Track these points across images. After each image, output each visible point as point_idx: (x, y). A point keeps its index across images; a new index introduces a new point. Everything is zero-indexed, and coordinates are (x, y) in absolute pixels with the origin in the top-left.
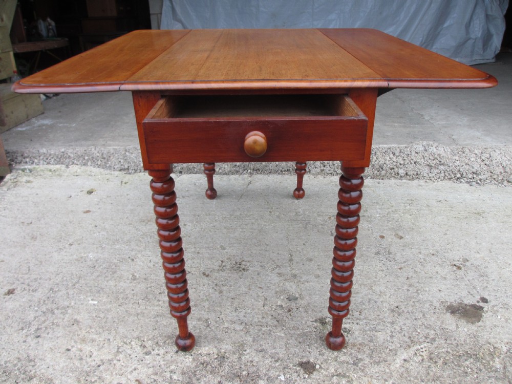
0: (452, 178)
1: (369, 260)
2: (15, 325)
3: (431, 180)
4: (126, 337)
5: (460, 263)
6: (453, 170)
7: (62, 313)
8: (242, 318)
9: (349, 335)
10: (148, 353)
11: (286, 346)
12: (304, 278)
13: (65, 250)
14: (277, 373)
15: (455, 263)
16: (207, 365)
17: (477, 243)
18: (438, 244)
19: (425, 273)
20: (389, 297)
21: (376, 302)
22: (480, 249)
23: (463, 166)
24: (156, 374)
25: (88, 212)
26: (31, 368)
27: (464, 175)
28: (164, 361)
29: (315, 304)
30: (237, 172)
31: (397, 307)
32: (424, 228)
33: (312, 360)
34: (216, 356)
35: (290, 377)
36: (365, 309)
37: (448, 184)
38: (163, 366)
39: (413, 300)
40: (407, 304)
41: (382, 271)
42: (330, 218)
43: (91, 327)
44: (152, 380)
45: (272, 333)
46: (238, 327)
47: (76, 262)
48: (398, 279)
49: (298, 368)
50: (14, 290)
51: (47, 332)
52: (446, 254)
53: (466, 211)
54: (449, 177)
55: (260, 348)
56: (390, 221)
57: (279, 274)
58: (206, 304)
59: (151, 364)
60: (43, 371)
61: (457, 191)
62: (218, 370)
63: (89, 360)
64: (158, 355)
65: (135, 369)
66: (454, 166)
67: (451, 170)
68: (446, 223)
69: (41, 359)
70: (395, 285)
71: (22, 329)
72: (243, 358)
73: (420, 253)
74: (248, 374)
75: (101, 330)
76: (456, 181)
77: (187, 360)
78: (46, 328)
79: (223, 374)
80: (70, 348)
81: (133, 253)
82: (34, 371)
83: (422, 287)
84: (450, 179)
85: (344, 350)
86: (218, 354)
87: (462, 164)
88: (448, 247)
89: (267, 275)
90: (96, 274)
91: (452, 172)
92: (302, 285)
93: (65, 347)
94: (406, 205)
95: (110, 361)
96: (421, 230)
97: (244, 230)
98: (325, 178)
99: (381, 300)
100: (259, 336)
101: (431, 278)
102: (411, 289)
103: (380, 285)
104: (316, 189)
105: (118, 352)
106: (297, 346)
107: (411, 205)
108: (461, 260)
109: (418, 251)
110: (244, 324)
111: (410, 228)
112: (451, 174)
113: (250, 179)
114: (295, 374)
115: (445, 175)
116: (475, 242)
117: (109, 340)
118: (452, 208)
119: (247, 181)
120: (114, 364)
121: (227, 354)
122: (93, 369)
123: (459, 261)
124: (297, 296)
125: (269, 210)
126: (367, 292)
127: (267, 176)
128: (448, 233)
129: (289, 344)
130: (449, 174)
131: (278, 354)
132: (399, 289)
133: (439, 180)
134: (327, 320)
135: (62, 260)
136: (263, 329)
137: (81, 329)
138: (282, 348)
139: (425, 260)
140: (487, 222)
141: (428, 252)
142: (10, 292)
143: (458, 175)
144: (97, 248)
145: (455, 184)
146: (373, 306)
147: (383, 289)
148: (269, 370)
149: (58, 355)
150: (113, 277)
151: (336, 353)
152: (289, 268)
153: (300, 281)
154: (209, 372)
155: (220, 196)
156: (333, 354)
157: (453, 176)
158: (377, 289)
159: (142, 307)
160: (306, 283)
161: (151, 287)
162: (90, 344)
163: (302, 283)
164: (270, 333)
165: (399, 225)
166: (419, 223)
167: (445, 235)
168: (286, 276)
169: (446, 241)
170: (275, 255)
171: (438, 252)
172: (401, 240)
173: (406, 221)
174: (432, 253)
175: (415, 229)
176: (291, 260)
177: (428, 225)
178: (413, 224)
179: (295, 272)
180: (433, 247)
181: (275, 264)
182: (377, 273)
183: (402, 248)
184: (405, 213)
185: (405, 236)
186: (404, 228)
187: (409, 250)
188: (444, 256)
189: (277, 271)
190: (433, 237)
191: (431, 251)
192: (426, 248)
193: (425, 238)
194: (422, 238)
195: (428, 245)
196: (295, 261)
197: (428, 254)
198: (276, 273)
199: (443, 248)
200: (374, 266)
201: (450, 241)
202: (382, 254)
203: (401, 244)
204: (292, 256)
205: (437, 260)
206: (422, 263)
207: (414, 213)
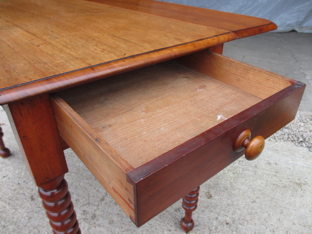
0: (295, 141)
1: (165, 215)
3: (275, 139)
6: (296, 134)
12: (101, 221)
17: (279, 220)
18: (239, 212)
22: (277, 228)
23: (307, 132)
27: (307, 140)
32: (238, 191)
37: (290, 145)
41: (170, 230)
52: (240, 226)
53: (289, 179)
54: (292, 139)
57: (84, 211)
61: (293, 154)
66: (297, 131)
67: (295, 134)
68: (262, 189)
73: (217, 218)
76: (297, 144)
84: (293, 141)
87: (306, 130)
88: (248, 218)
91: (296, 136)
92: (94, 228)
96: (233, 192)
107: (241, 162)
109: (216, 216)
111: (224, 188)
112: (294, 137)
115: (289, 138)
116: (278, 218)
118: (277, 172)
128: (257, 200)
130: (292, 137)
133: (282, 140)
139: (216, 228)
140: (302, 196)
141: (224, 219)
143: (301, 139)
145: (296, 147)
152: (95, 208)
153: (95, 223)
157: (296, 139)
160: (98, 227)
163: (95, 227)
165: (217, 183)
166: (236, 184)
167: (253, 202)
168: (88, 215)
169: (250, 210)
170: (95, 191)
171: (234, 222)
172: (209, 200)
173: (226, 179)
174: (227, 222)
175: (229, 190)
176: (103, 199)
177: (243, 187)
178: (231, 183)
179: (98, 213)
180: (233, 214)
181: (89, 200)
182: (164, 232)
183: (203, 209)
184: (230, 170)
185: (215, 196)
186: (219, 187)
187: (208, 213)
188: (237, 229)
189: (85, 208)
190: (240, 202)
191: (228, 220)
192: (226, 214)
193: (232, 202)
194: (229, 201)
195: (229, 211)
196: (105, 201)
197: (223, 222)
198: (83, 209)
199: (242, 217)
200: (166, 224)
201: (253, 211)
202: (181, 212)
203: (205, 204)
204: (106, 196)
205: (228, 231)
206: (211, 232)
207: (238, 172)
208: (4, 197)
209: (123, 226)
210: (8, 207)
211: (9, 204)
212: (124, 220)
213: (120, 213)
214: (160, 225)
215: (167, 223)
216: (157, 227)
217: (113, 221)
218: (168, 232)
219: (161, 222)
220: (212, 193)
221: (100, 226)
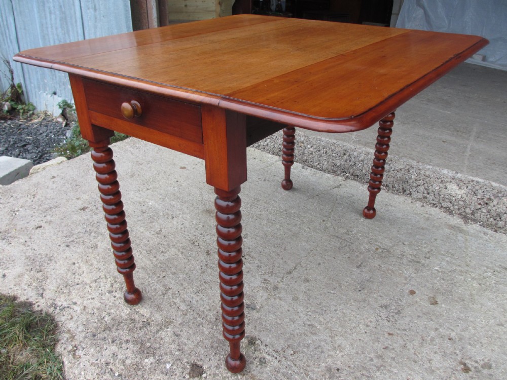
1: (366, 308)
2: (65, 232)
4: (109, 273)
5: (476, 365)
7: (95, 236)
8: (194, 302)
9: (260, 366)
10: (110, 292)
11: (198, 343)
12: (283, 294)
13: (141, 192)
14: (169, 360)
15: (467, 362)
16: (133, 322)
18: (473, 331)
19: (415, 354)
20: (342, 356)
21: (322, 352)
24: (98, 309)
25: (184, 168)
26: (46, 264)
28: (113, 303)
29: (264, 323)
30: (335, 172)
31: (338, 370)
33: (205, 367)
34: (145, 320)
35: (175, 369)
36: (303, 352)
38: (107, 307)
39: (364, 372)
40: (353, 373)
41: (368, 326)
42: (377, 249)
43: (98, 255)
44: (93, 312)
45: (201, 326)
46: (183, 307)
47: (138, 204)
48: (373, 343)
49: (188, 367)
50: (87, 208)
51: (75, 245)
52: (469, 347)
55: (179, 333)
56: (443, 279)
57: (265, 280)
58: (182, 276)
59: (104, 301)
60: (49, 270)
62: (136, 331)
63: (77, 277)
64: (115, 297)
65: (93, 299)
69: (55, 261)
70: (363, 347)
71: (66, 237)
72: (160, 333)
73: (437, 329)
74: (150, 347)
75: (102, 260)
77: (125, 311)
78: (77, 242)
79: (136, 336)
80: (76, 263)
81: (178, 212)
82: (45, 267)
83: (390, 366)
85: (239, 376)
86: (147, 320)
88: (484, 341)
89: (254, 276)
90: (140, 218)
92: (273, 300)
93: (73, 261)
94: (489, 270)
95: (86, 284)
96: (471, 306)
97: (281, 228)
98: (423, 206)
99: (331, 353)
100: (188, 323)
101: (415, 361)
102: (376, 361)
103: (346, 338)
104: (400, 215)
105: (96, 281)
106: (206, 348)
107: (496, 273)
108: (482, 363)
109: (437, 326)
110: (189, 307)
111: (460, 298)
113: (343, 183)
114: (181, 370)
117: (100, 269)
119: (337, 183)
120: (85, 288)
121: (152, 323)
122: (73, 284)
123: (476, 362)
124: (258, 307)
125: (325, 219)
126: (325, 338)
127: (361, 185)
129: (203, 342)
131: (186, 345)
132: (363, 353)
134: (257, 342)
135: (132, 199)
136: (198, 319)
137: (93, 253)
138: (194, 343)
139: (432, 340)
141: (448, 333)
142: (84, 209)
144: (160, 199)
146: (316, 354)
147: (346, 344)
148: (166, 354)
149: (66, 264)
150: (147, 225)
151: (229, 374)
152: (279, 280)
153: (275, 295)
154: (128, 329)
155: (295, 190)
156: (227, 373)
158: (339, 340)
159: (141, 257)
160: (278, 300)
161: (161, 244)
162: (87, 266)
163: (275, 299)
164: (199, 326)
165: (450, 289)
166: (479, 298)
167: (498, 325)
168: (269, 285)
169: (490, 333)
170: (281, 261)
171: (460, 339)
172: (431, 306)
173: (466, 288)
174: (451, 337)
175: (465, 302)
176: (290, 273)
177: (490, 304)
178: (471, 295)
179: (281, 285)
180: (463, 331)
181: (272, 270)
182: (359, 326)
183: (421, 315)
184: (475, 279)
185: (442, 304)
186: (452, 295)
187: (427, 320)
188: (463, 348)
189: (266, 277)
190: (478, 320)
191: (453, 335)
192: (452, 328)
193: (466, 317)
194: (462, 315)
195: (458, 326)
196: (292, 275)
197: (444, 336)
198: (264, 278)
199: (475, 338)
200: (364, 317)
201: (496, 335)
202: (389, 310)
203: (424, 310)
204: (294, 270)
205: (449, 347)
206: (424, 342)
207: (488, 284)
208: (178, 245)
209: (309, 306)
210: (180, 256)
211: (182, 253)
212: (311, 300)
213: (308, 292)
214: (356, 317)
215: (366, 317)
216: (352, 318)
217: (298, 298)
218: (365, 327)
219: (358, 314)
220: (439, 299)
221: (280, 299)
